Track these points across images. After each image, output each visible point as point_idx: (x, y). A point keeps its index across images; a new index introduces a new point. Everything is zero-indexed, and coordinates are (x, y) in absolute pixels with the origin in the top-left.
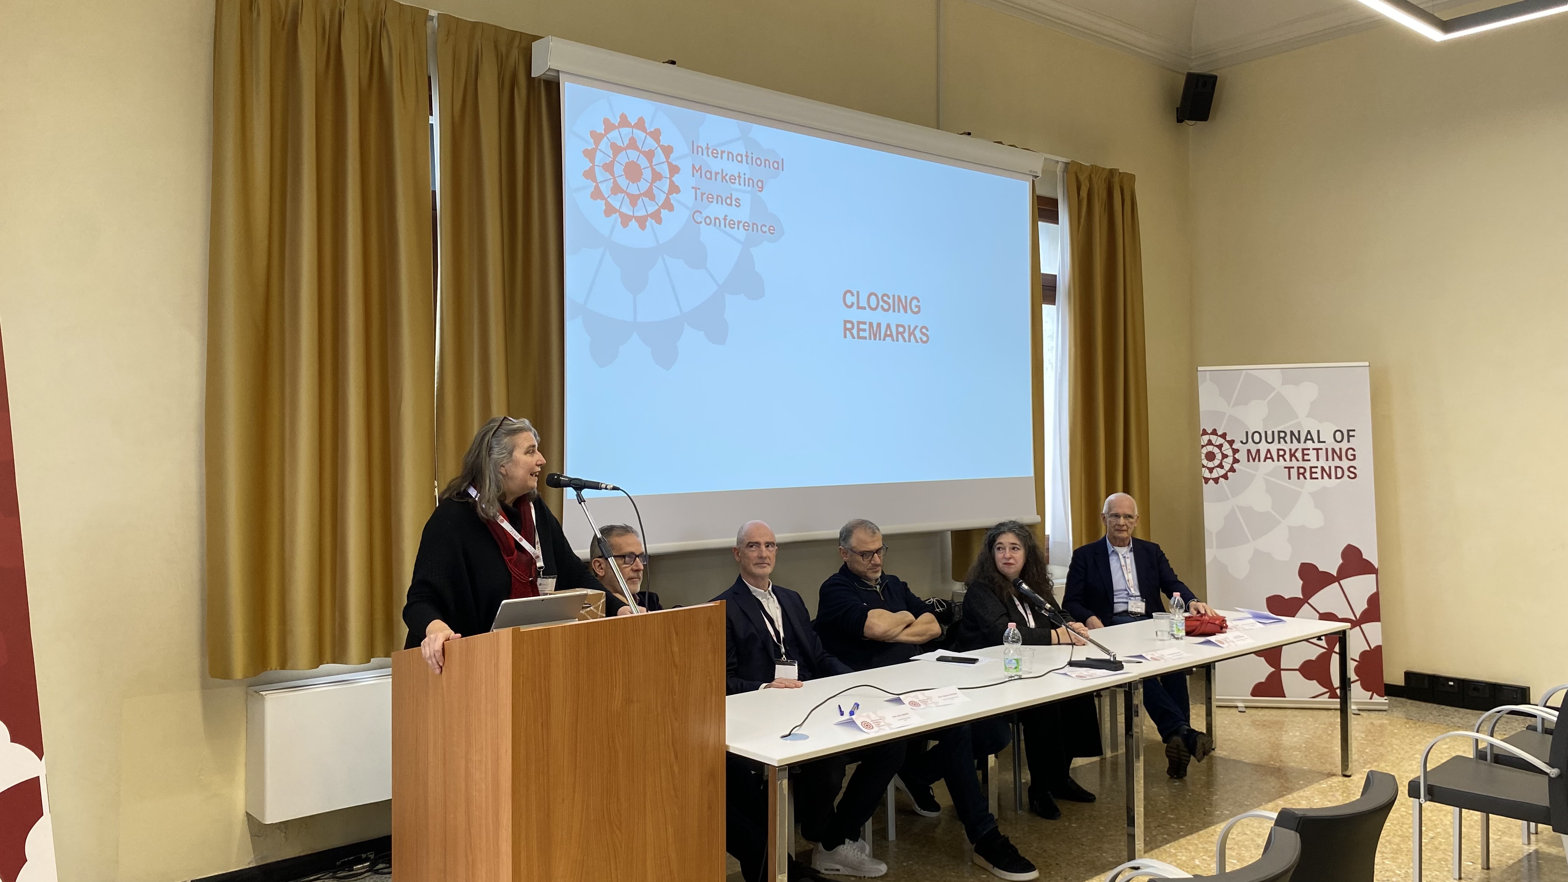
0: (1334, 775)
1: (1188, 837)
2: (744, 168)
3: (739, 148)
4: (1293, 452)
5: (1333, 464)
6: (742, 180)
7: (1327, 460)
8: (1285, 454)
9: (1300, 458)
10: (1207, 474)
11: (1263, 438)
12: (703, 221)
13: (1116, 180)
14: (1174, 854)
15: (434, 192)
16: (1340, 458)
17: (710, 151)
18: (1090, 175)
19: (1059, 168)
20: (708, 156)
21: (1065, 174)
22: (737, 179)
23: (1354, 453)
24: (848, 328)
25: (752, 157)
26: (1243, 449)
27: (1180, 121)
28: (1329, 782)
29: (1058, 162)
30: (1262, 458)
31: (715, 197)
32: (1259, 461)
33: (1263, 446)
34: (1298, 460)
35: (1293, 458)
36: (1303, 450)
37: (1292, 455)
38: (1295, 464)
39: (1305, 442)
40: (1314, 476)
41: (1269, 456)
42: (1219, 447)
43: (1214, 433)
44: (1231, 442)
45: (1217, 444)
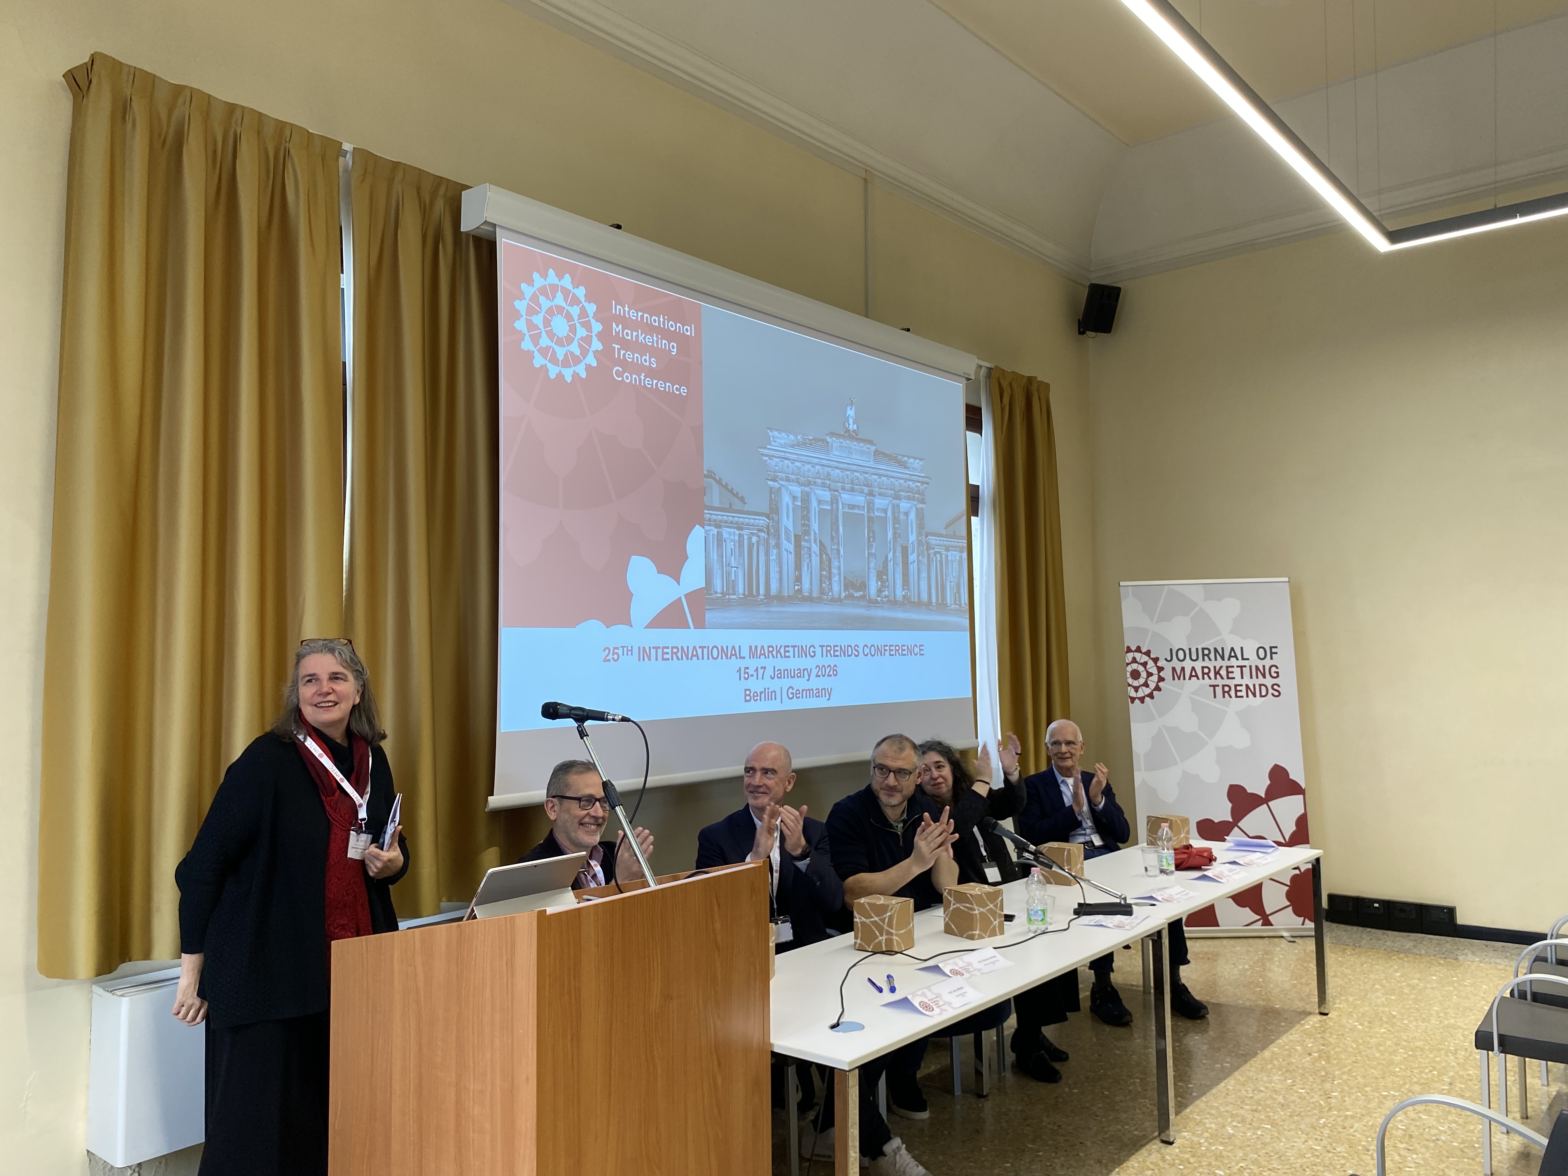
0: (1310, 1014)
1: (1204, 1099)
4: (1217, 669)
5: (1257, 682)
7: (1251, 677)
8: (1209, 671)
9: (1225, 677)
10: (1133, 694)
11: (1188, 656)
13: (1034, 388)
14: (1200, 1122)
15: (344, 363)
16: (1264, 677)
18: (1011, 381)
19: (983, 372)
21: (989, 380)
26: (1168, 667)
27: (1081, 333)
28: (1311, 1023)
29: (980, 367)
30: (1187, 676)
32: (1184, 679)
33: (1188, 664)
34: (1222, 678)
35: (1218, 676)
36: (1228, 667)
37: (1217, 673)
38: (1220, 682)
39: (1229, 659)
40: (1239, 694)
41: (1194, 674)
42: (1144, 664)
43: (1138, 650)
44: (1156, 660)
45: (1142, 661)
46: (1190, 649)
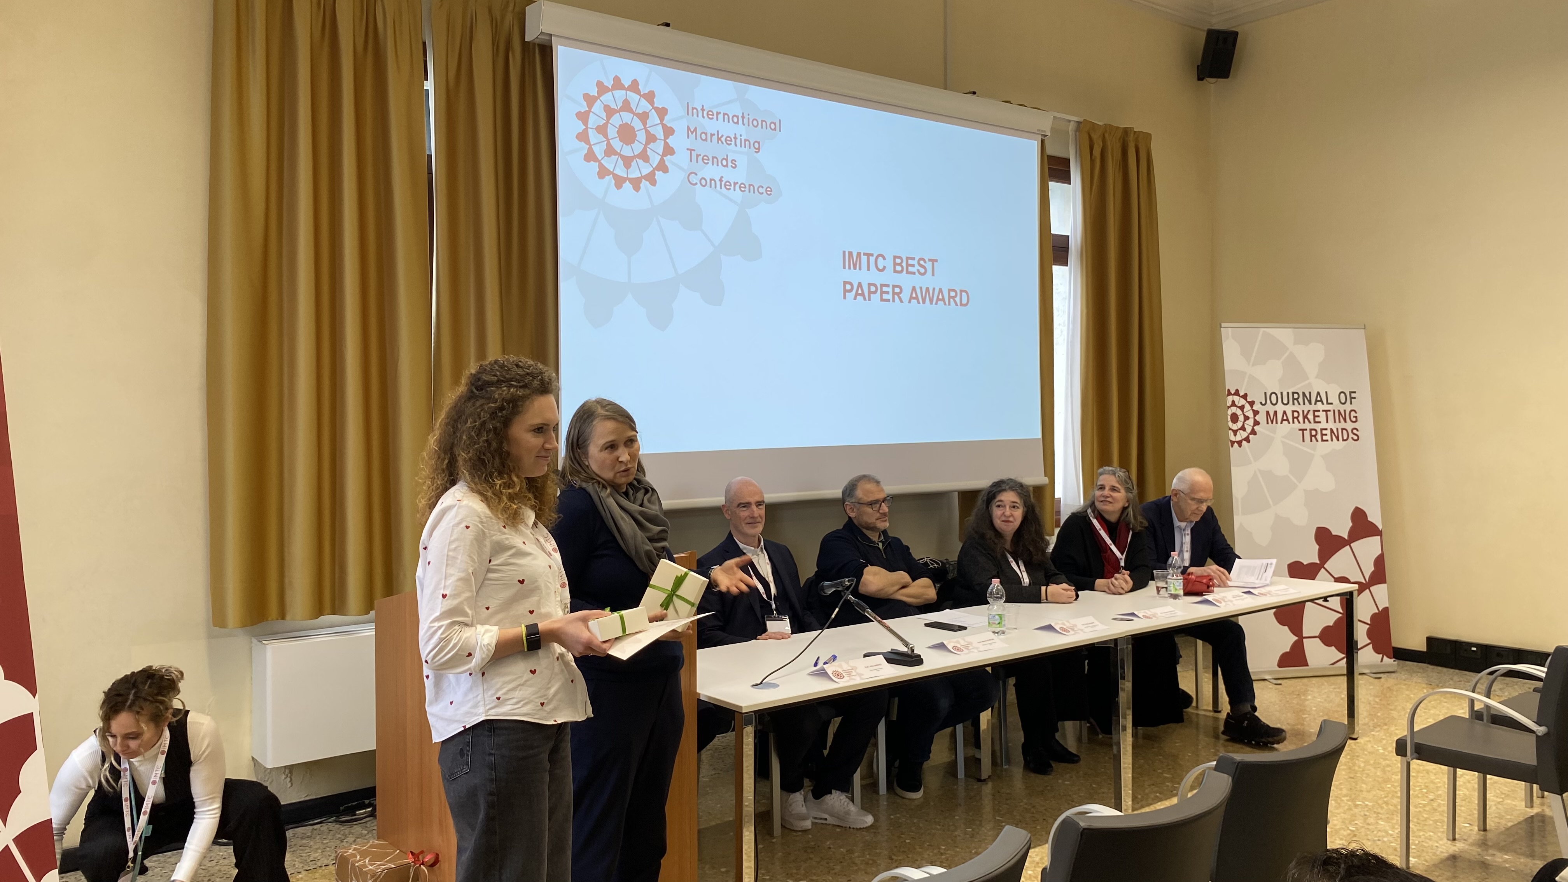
2: (741, 130)
3: (735, 109)
4: (1305, 413)
6: (738, 141)
8: (1299, 415)
9: (1312, 421)
10: (1232, 437)
11: (1280, 400)
12: (698, 182)
13: (1131, 138)
15: (430, 156)
16: (1345, 420)
17: (705, 113)
18: (1104, 135)
19: (1072, 127)
20: (703, 117)
21: (1078, 133)
22: (733, 140)
25: (749, 118)
26: (1263, 411)
27: (1200, 79)
29: (1070, 121)
30: (1279, 420)
31: (711, 159)
32: (1277, 423)
33: (1280, 408)
34: (1310, 422)
35: (1306, 420)
36: (1314, 411)
37: (1305, 417)
38: (1307, 426)
39: (1315, 404)
40: (1325, 438)
41: (1285, 418)
42: (1242, 408)
43: (1237, 393)
44: (1252, 404)
45: (1240, 405)
46: (1282, 393)
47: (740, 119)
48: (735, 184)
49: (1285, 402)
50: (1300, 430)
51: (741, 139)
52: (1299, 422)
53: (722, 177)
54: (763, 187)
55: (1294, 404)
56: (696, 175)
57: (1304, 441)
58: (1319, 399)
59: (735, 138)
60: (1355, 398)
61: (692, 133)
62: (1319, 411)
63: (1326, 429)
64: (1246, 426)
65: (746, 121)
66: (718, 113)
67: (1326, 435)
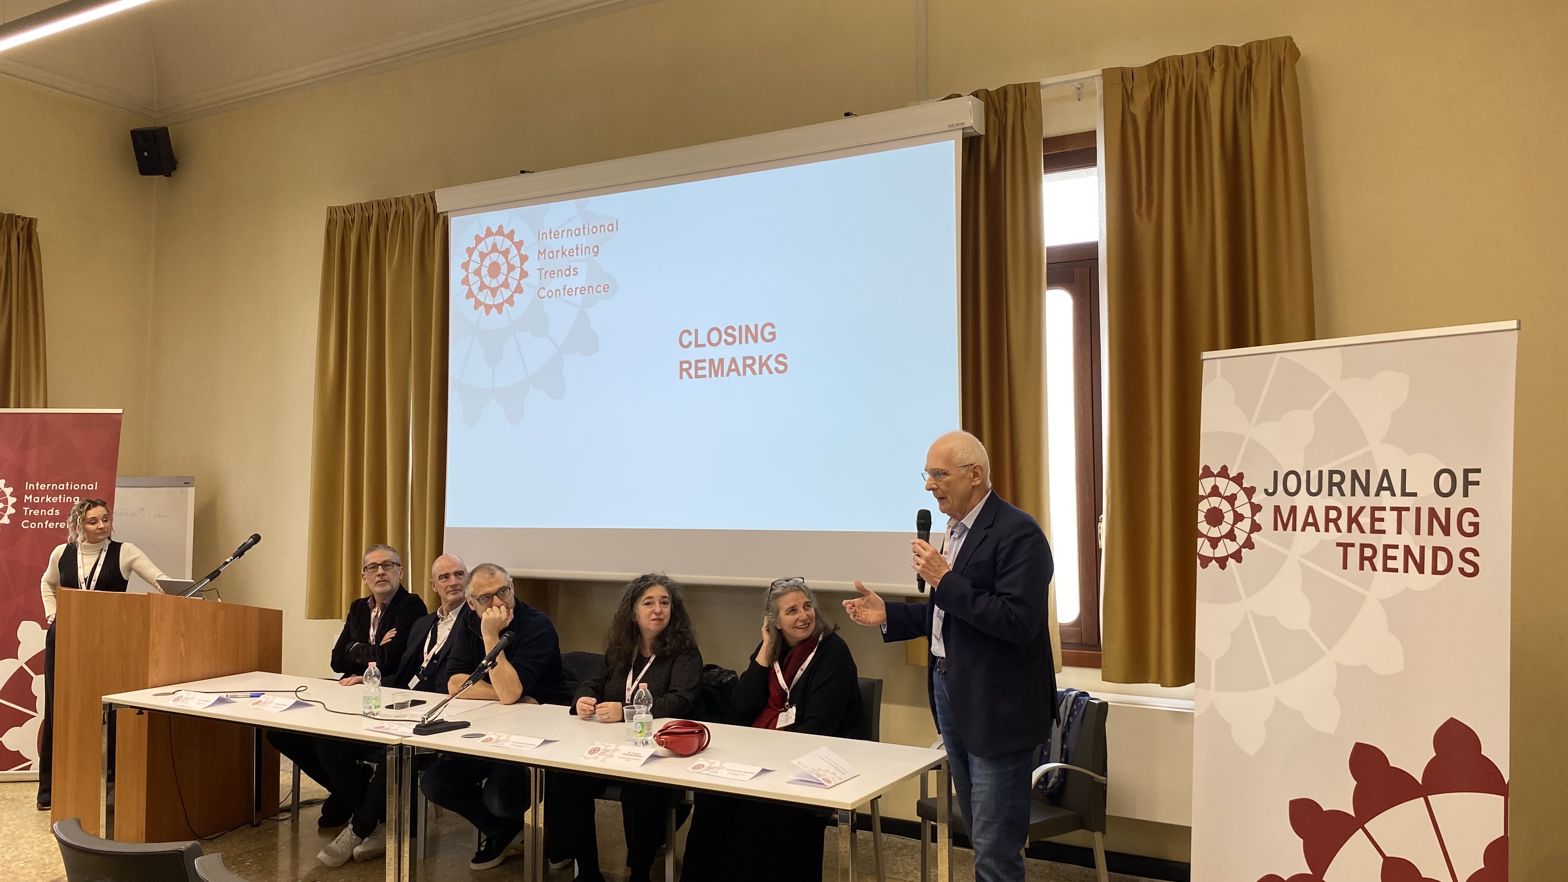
2: (582, 240)
3: (576, 224)
5: (1429, 542)
6: (579, 251)
10: (1206, 550)
11: (1304, 485)
12: (546, 296)
17: (552, 234)
20: (551, 238)
22: (575, 251)
23: (1475, 520)
24: (684, 369)
25: (589, 227)
26: (1268, 505)
31: (556, 272)
32: (1294, 529)
33: (1303, 501)
34: (1362, 531)
35: (1354, 526)
36: (1374, 509)
37: (1353, 520)
38: (1356, 537)
39: (1377, 494)
40: (1391, 564)
41: (1311, 520)
42: (1232, 499)
43: (1224, 473)
44: (1250, 492)
45: (1228, 494)
46: (1308, 473)
47: (582, 230)
48: (576, 289)
49: (1314, 489)
50: (1338, 545)
51: (582, 248)
52: (1339, 530)
53: (565, 286)
54: (600, 286)
55: (1330, 494)
56: (544, 289)
57: (1345, 567)
58: (1385, 484)
59: (577, 249)
60: (1477, 483)
61: (542, 255)
62: (1384, 509)
63: (1396, 547)
64: (1236, 532)
65: (586, 230)
66: (563, 232)
67: (1394, 558)
